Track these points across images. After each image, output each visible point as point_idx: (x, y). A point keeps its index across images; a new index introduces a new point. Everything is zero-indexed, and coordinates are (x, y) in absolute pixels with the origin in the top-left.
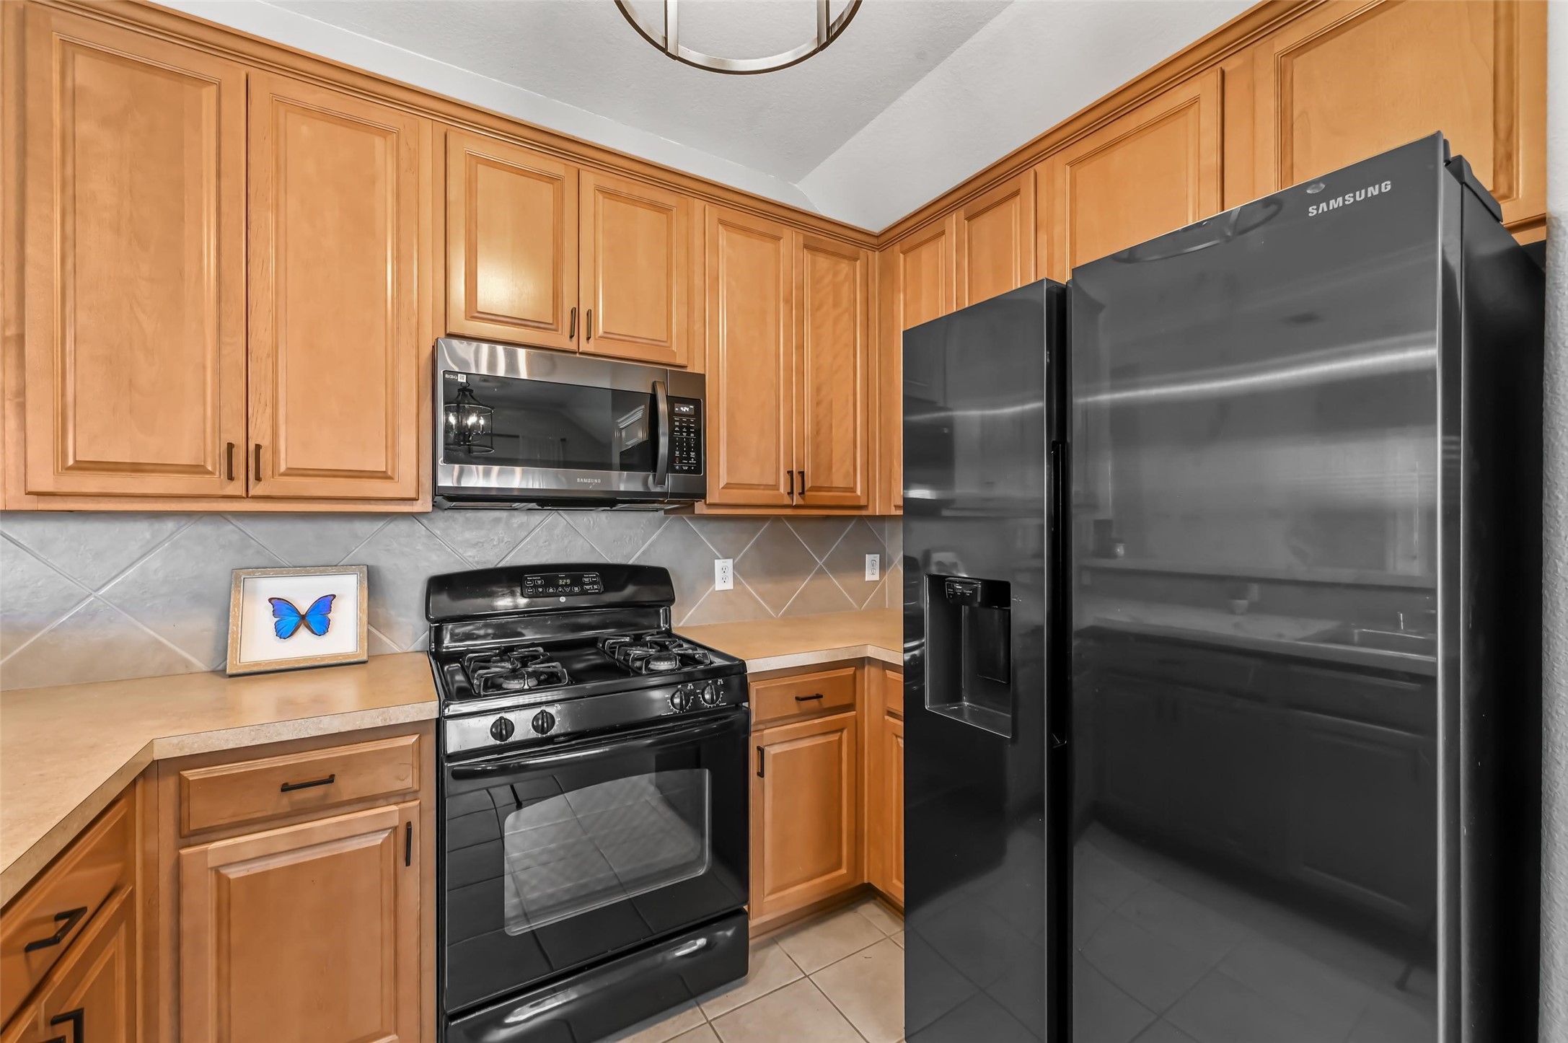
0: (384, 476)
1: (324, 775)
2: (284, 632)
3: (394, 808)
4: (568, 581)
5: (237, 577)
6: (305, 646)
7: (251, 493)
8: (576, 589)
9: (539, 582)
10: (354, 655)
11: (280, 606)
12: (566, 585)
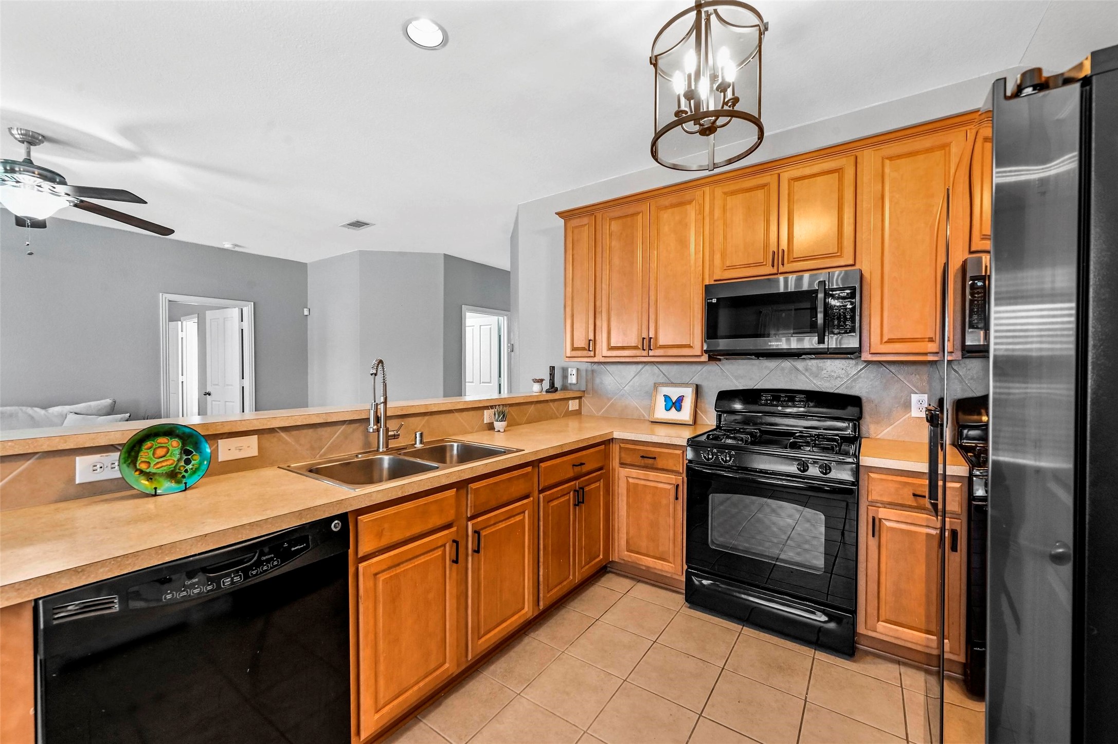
0: (689, 346)
1: (653, 456)
2: (668, 409)
3: (674, 477)
4: (787, 399)
5: (656, 386)
6: (673, 415)
7: (650, 355)
8: (790, 403)
9: (769, 398)
10: (688, 422)
11: (667, 398)
12: (785, 401)
